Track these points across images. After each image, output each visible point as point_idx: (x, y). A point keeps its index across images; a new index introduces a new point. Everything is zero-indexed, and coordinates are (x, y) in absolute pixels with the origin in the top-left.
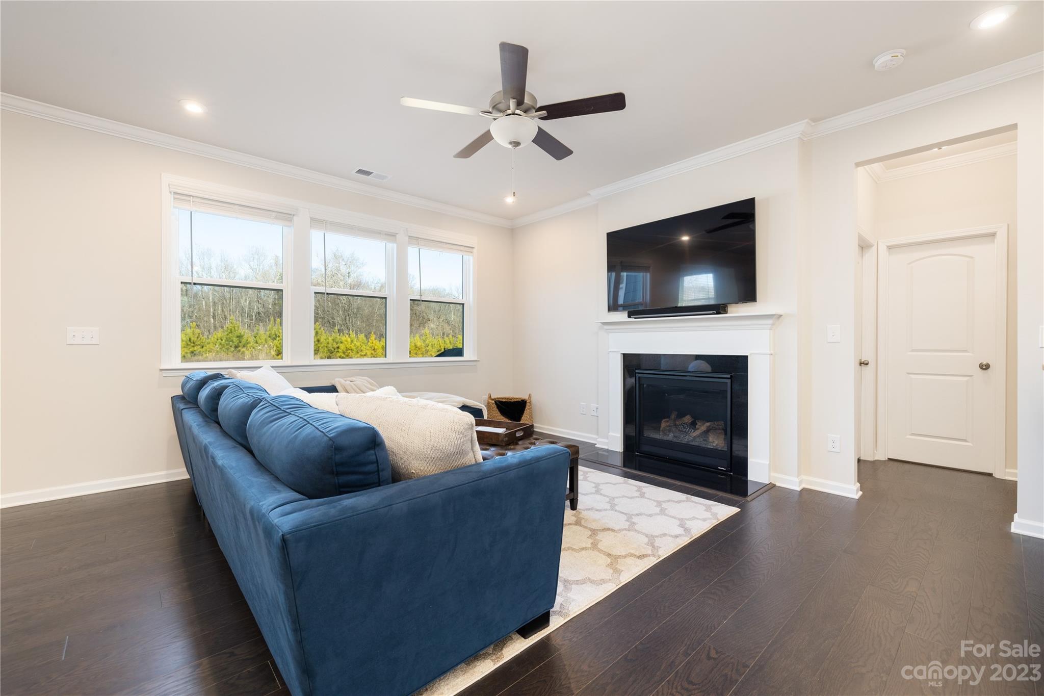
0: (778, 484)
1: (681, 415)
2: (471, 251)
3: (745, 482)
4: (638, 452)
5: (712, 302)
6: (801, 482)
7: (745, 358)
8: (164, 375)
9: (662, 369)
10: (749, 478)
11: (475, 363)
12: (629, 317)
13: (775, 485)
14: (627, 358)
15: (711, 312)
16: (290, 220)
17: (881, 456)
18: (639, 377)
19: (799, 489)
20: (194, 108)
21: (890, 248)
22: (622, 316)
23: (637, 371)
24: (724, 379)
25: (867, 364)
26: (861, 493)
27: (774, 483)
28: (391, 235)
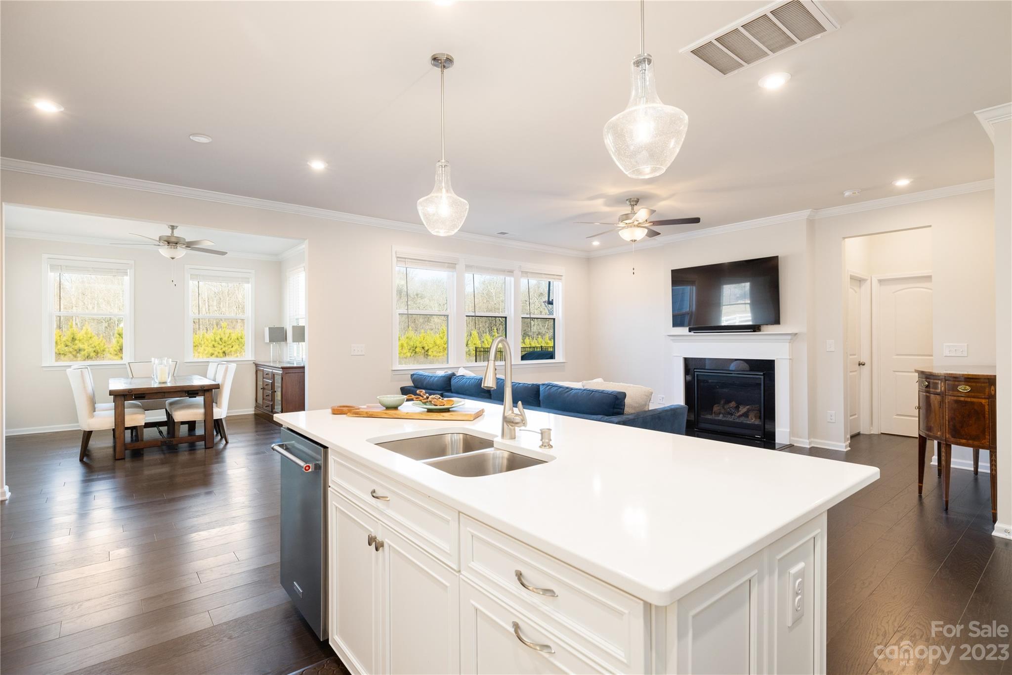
0: (795, 445)
1: (728, 402)
2: (560, 278)
3: (774, 444)
5: (750, 323)
6: (810, 443)
7: (773, 361)
8: (394, 374)
9: (706, 368)
10: (776, 442)
11: (562, 364)
12: (690, 331)
13: (793, 445)
14: (686, 360)
15: (749, 330)
16: (454, 268)
17: (875, 431)
18: (697, 375)
19: (809, 447)
21: (880, 281)
22: (684, 331)
23: (695, 370)
24: (760, 376)
25: (864, 365)
26: (849, 449)
27: (793, 444)
28: (511, 272)
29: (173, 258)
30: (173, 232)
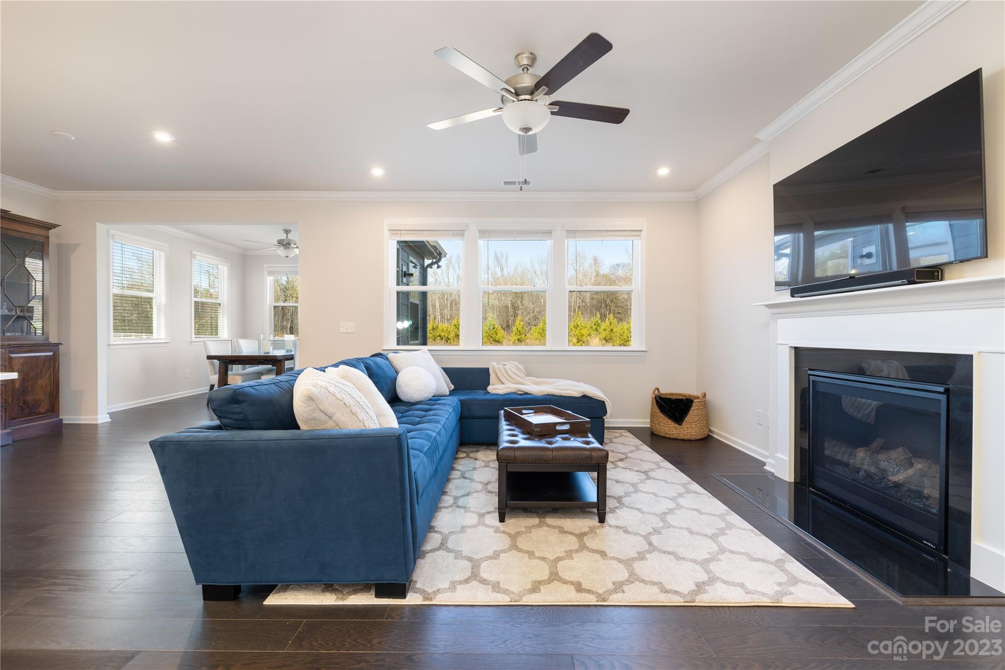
2: (639, 234)
4: (812, 488)
7: (968, 358)
11: (643, 354)
12: (792, 296)
14: (798, 353)
15: (900, 282)
18: (813, 381)
20: (377, 172)
23: (811, 373)
24: (936, 394)
28: (548, 233)
29: (287, 257)
30: (287, 236)
